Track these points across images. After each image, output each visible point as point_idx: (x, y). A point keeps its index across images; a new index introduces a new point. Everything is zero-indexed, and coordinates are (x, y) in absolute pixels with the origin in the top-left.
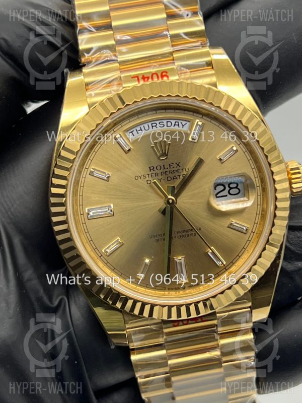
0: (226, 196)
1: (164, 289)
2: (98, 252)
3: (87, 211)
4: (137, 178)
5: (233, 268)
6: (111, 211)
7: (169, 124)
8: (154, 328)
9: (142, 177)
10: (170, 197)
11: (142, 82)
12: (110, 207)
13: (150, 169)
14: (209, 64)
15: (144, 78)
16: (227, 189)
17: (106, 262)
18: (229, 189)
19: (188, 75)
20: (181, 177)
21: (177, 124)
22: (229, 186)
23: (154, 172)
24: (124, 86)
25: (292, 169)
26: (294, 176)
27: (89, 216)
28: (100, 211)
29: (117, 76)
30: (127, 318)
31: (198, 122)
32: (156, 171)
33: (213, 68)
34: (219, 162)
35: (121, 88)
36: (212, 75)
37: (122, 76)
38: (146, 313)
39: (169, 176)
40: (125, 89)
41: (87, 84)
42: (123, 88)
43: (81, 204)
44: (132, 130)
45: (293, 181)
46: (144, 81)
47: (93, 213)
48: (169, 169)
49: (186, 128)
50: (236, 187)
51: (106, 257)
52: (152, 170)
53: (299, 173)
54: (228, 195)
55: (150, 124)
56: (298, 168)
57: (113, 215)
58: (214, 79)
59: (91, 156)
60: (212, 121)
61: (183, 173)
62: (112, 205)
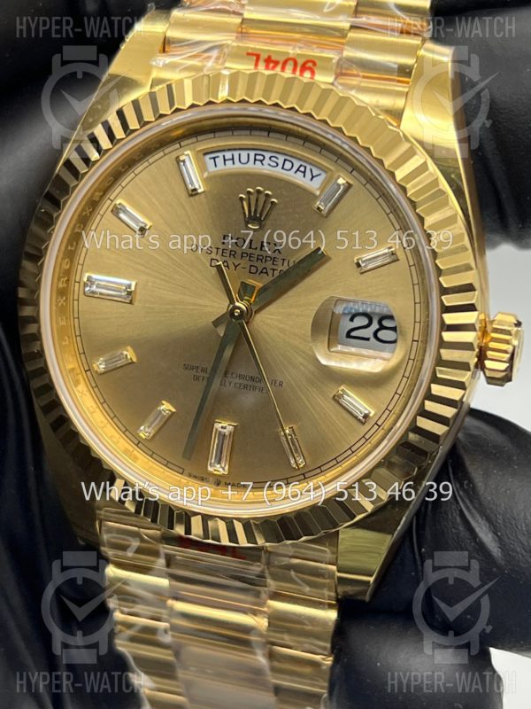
0: (368, 339)
1: (181, 471)
4: (194, 248)
7: (288, 165)
9: (205, 249)
11: (261, 68)
14: (408, 73)
15: (268, 61)
16: (375, 326)
18: (377, 327)
19: (356, 81)
20: (277, 272)
21: (302, 169)
22: (380, 322)
23: (229, 248)
31: (337, 179)
32: (235, 247)
34: (356, 268)
36: (400, 95)
39: (255, 263)
42: (224, 68)
44: (216, 155)
46: (267, 67)
48: (258, 252)
52: (227, 243)
54: (372, 339)
61: (282, 268)
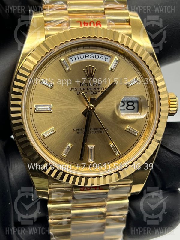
2: (38, 135)
3: (35, 107)
4: (71, 89)
5: (125, 158)
6: (51, 109)
7: (97, 57)
8: (67, 190)
9: (74, 89)
10: (91, 105)
11: (83, 26)
12: (51, 106)
13: (81, 85)
14: (128, 21)
17: (43, 142)
19: (114, 26)
20: (100, 93)
21: (102, 57)
23: (83, 87)
24: (71, 26)
25: (171, 98)
26: (172, 103)
27: (36, 110)
28: (44, 108)
29: (67, 19)
30: (50, 181)
31: (116, 58)
32: (85, 87)
33: (130, 24)
34: (126, 87)
35: (69, 27)
36: (129, 29)
37: (71, 19)
38: (64, 180)
39: (92, 91)
40: (71, 29)
41: (46, 22)
42: (70, 28)
43: (31, 101)
44: (72, 57)
45: (171, 106)
46: (85, 25)
47: (38, 109)
48: (93, 87)
49: (107, 61)
50: (132, 105)
51: (43, 139)
52: (82, 86)
53: (175, 101)
55: (84, 55)
56: (175, 98)
57: (52, 112)
58: (130, 31)
59: (42, 70)
60: (125, 59)
61: (102, 91)
62: (52, 105)
